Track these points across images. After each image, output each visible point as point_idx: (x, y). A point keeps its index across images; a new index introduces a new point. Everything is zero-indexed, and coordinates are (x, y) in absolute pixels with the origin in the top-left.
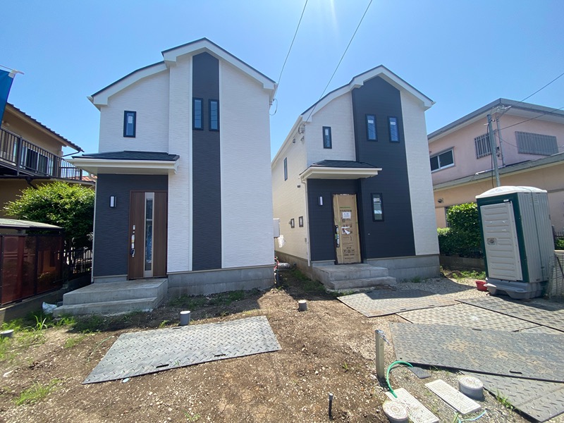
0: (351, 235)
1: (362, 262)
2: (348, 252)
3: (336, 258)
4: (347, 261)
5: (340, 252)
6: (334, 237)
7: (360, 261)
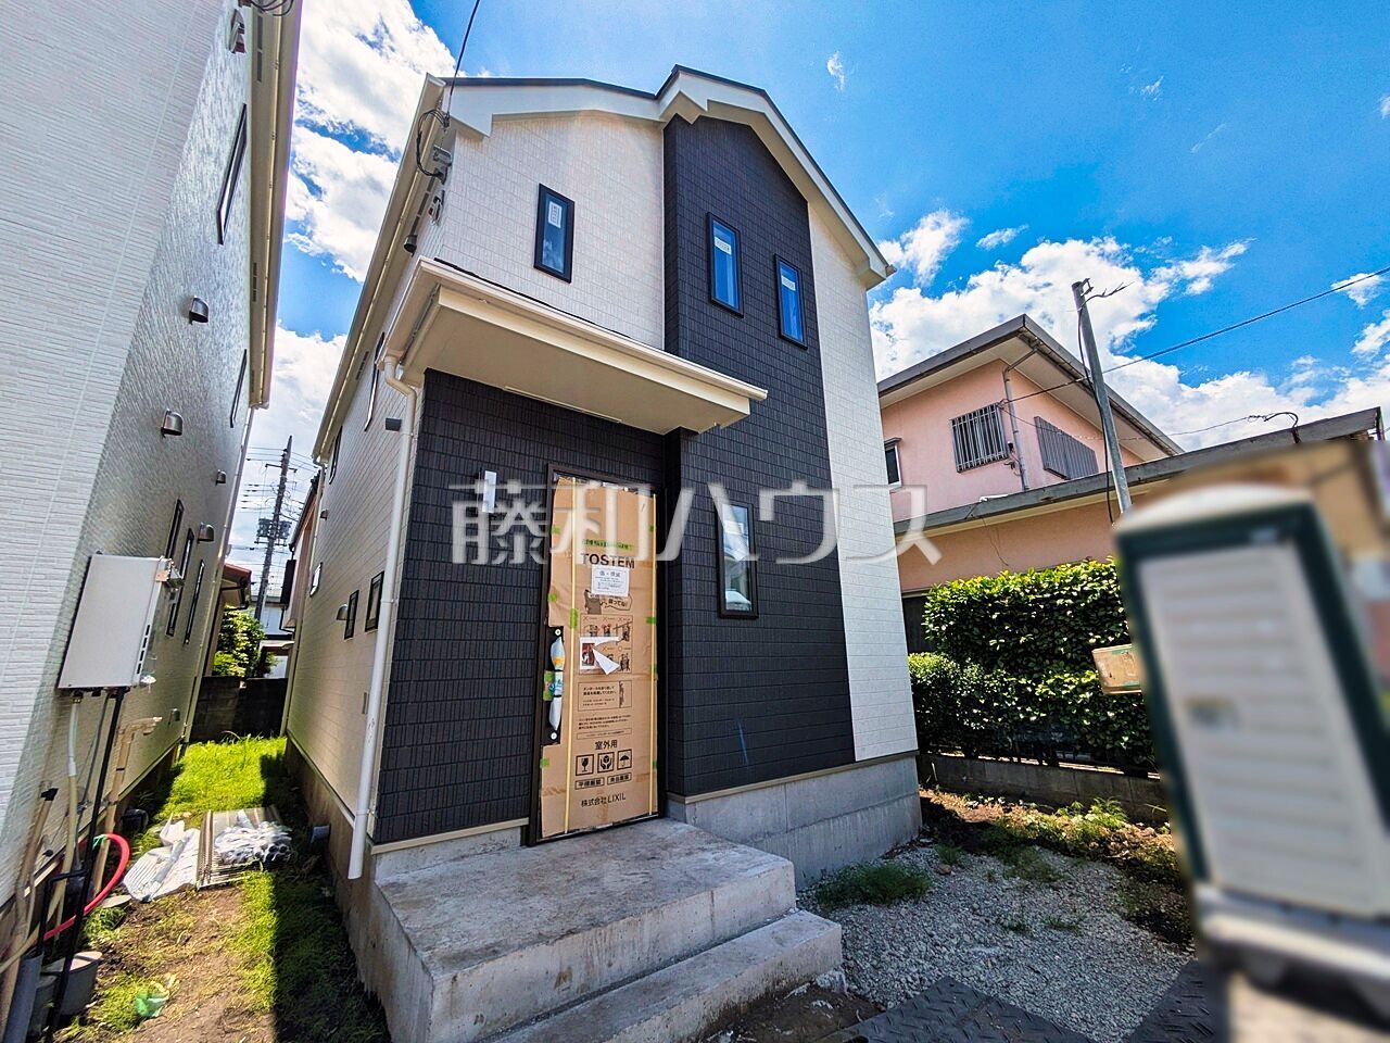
0: (624, 676)
1: (662, 813)
2: (602, 763)
3: (532, 809)
4: (592, 818)
5: (558, 768)
6: (537, 686)
7: (652, 807)
